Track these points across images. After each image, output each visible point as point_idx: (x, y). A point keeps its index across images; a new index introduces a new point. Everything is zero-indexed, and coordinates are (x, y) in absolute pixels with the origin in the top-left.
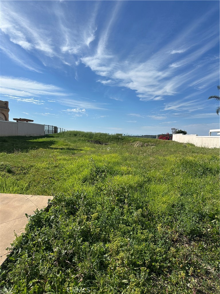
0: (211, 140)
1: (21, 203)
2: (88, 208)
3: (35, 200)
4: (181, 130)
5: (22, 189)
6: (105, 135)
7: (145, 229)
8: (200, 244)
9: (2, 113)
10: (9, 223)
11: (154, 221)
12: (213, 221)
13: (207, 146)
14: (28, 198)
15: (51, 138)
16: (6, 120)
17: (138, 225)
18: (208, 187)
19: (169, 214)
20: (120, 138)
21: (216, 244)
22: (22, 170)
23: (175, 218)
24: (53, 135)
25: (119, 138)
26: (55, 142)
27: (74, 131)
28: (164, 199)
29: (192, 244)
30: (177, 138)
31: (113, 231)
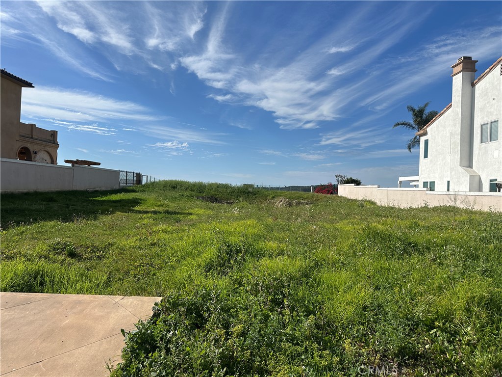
0: (403, 195)
1: (106, 311)
2: (224, 316)
3: (129, 304)
4: (351, 178)
5: (98, 285)
6: (226, 187)
7: (325, 349)
8: (418, 371)
9: (46, 151)
10: (92, 346)
11: (336, 334)
12: (433, 331)
13: (397, 205)
14: (116, 301)
15: (132, 193)
16: (52, 163)
17: (312, 343)
18: (415, 275)
19: (359, 322)
20: (251, 191)
21: (443, 369)
22: (95, 252)
23: (370, 329)
24: (135, 188)
25: (249, 192)
26: (141, 200)
27: (171, 181)
28: (348, 297)
29: (403, 371)
30: (344, 191)
31: (273, 354)
